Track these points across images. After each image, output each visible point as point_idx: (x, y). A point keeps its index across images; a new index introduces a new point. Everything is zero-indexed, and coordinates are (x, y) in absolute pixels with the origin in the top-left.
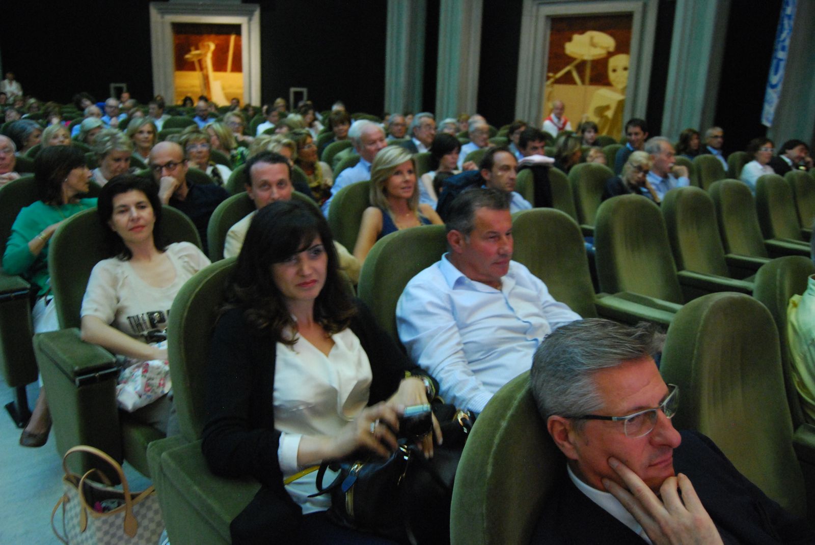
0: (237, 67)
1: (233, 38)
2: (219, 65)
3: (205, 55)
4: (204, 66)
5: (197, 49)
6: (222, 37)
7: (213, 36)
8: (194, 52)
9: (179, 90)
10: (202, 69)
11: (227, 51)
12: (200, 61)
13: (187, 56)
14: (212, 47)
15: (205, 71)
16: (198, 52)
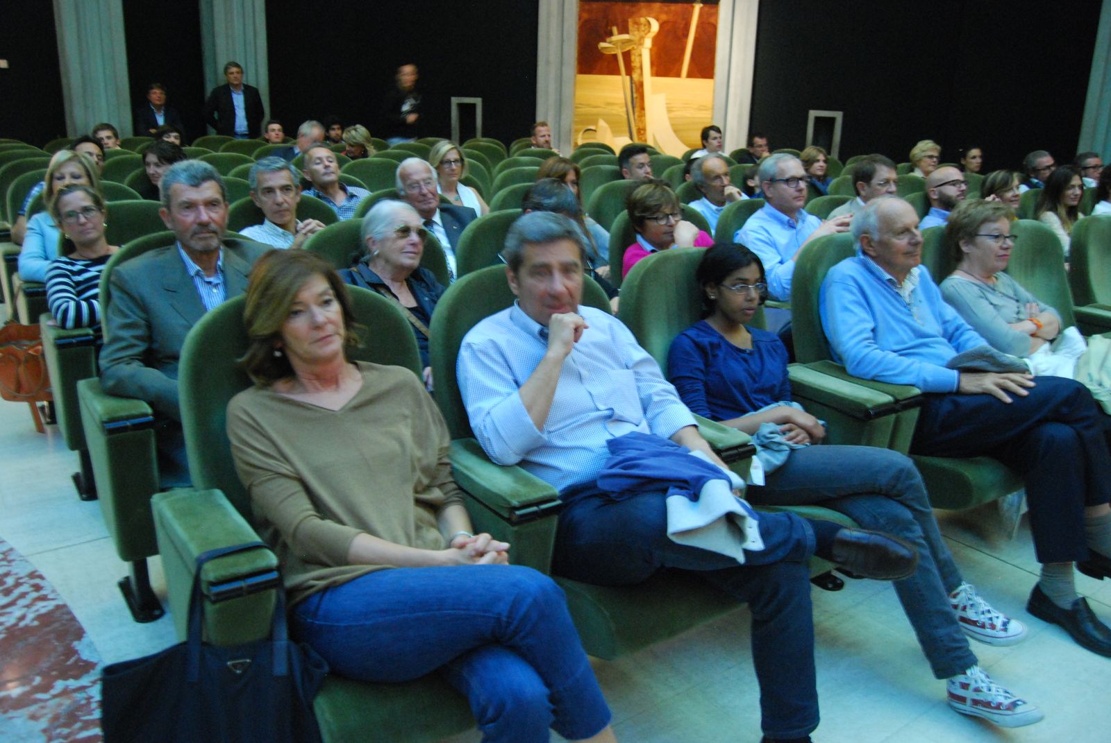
0: (704, 67)
1: (697, 7)
2: (666, 64)
3: (641, 43)
4: (636, 64)
5: (624, 30)
6: (674, 7)
7: (657, 6)
8: (617, 37)
9: (583, 110)
10: (629, 71)
11: (686, 35)
12: (627, 55)
13: (602, 45)
14: (655, 26)
15: (636, 76)
16: (625, 37)
